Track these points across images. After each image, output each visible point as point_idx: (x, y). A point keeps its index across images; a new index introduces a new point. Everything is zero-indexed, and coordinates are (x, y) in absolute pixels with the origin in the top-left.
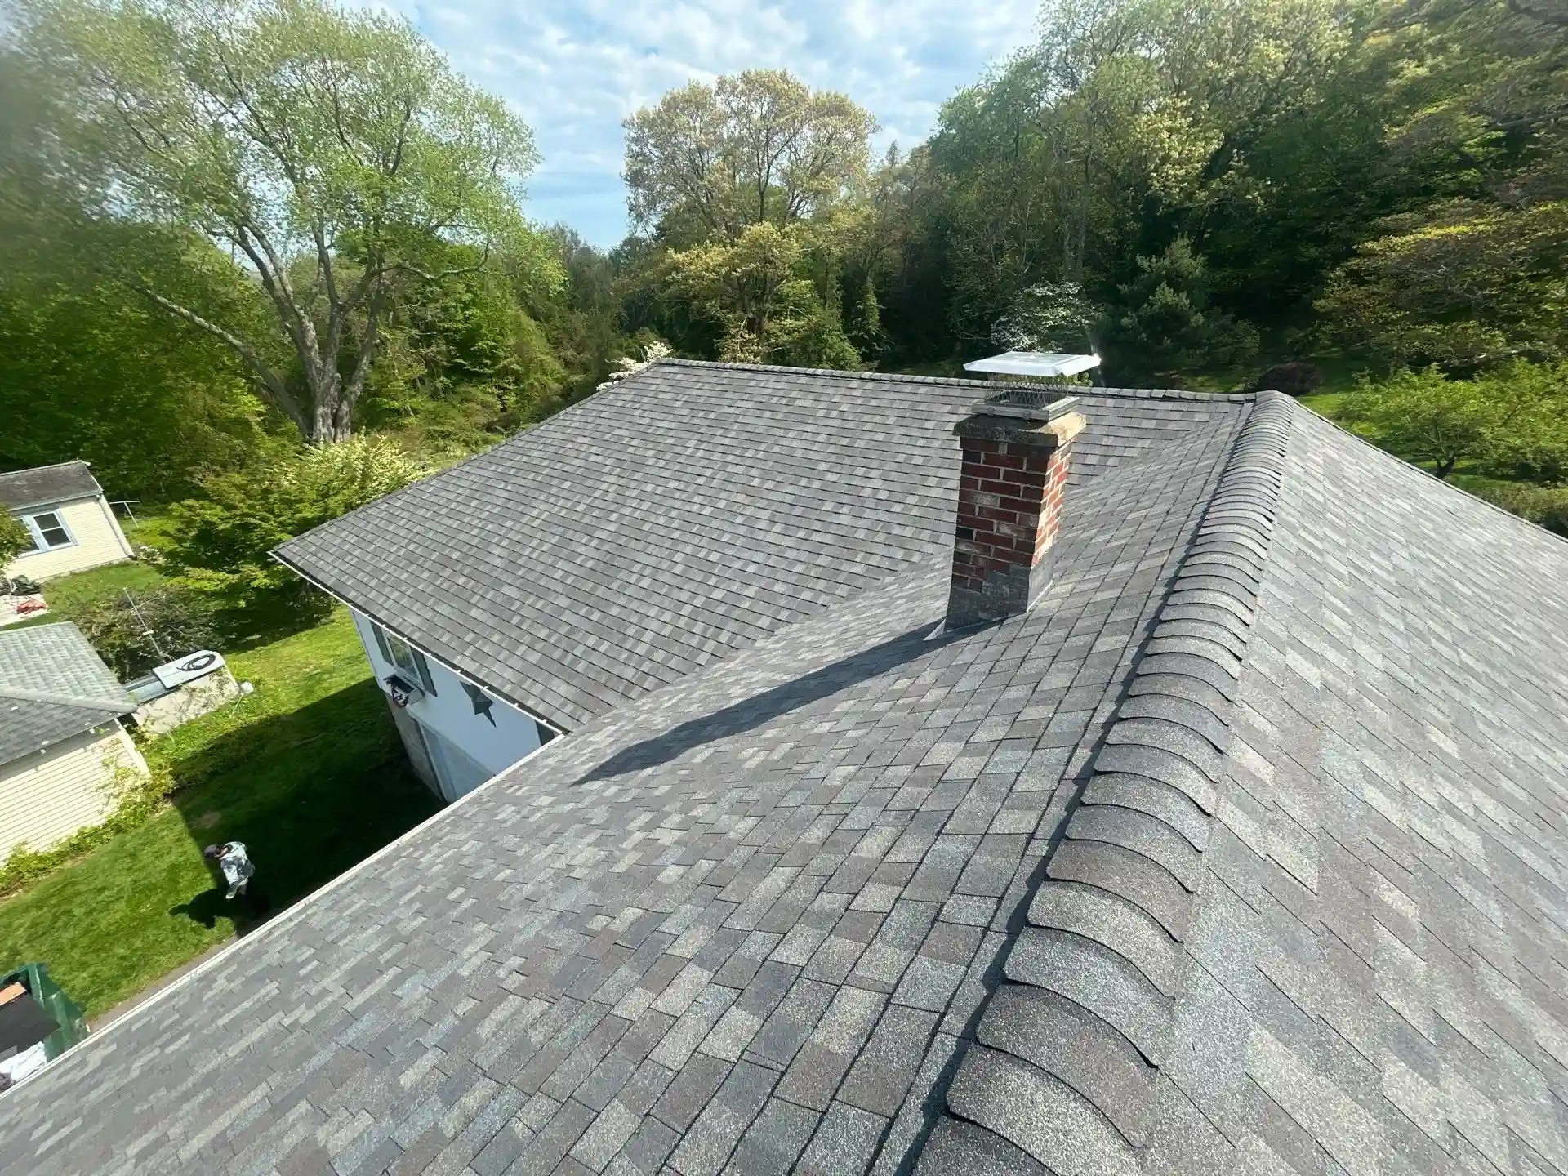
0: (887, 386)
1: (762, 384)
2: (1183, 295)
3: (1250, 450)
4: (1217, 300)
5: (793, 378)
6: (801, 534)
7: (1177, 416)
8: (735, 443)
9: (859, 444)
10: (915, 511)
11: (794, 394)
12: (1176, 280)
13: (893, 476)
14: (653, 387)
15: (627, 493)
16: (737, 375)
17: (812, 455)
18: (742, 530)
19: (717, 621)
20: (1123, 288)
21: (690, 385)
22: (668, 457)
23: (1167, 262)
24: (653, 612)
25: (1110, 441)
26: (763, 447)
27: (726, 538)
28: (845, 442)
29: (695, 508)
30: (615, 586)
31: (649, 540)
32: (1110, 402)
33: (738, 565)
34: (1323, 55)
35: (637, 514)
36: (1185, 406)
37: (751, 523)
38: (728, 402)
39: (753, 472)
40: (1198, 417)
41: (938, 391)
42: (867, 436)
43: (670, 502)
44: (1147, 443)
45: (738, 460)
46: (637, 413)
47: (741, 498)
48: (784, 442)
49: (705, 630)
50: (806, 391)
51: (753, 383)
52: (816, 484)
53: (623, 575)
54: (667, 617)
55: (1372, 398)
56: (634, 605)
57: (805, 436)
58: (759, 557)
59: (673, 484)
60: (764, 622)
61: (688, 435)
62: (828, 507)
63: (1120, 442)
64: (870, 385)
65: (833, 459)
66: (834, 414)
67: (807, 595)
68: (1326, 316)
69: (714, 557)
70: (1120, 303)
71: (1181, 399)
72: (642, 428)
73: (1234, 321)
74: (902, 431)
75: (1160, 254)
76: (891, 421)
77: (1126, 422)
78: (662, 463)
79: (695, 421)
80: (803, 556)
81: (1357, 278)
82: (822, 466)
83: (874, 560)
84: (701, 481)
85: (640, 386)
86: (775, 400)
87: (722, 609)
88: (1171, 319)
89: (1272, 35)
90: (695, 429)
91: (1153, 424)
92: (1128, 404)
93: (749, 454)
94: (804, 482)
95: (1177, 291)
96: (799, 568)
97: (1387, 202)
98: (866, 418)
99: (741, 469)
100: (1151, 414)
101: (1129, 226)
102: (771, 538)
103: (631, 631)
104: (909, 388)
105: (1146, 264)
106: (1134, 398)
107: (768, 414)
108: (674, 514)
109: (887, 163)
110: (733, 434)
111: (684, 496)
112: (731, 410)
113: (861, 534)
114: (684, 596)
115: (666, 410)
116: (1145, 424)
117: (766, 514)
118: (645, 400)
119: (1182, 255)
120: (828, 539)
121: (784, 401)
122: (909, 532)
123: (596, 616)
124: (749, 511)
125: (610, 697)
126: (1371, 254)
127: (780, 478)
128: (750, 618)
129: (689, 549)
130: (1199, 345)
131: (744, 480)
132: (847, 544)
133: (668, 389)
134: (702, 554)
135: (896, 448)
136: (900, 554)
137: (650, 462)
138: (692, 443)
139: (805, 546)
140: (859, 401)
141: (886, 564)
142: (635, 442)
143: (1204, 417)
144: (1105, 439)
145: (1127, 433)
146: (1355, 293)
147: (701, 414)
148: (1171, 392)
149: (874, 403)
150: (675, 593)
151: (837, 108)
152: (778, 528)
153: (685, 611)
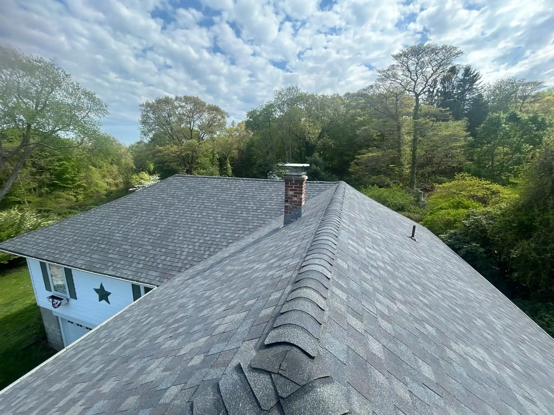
0: (251, 181)
1: (212, 181)
5: (222, 180)
6: (232, 220)
7: (323, 187)
8: (205, 197)
9: (245, 196)
10: (264, 211)
11: (223, 184)
12: (316, 163)
13: (256, 203)
14: (174, 183)
15: (170, 213)
16: (203, 179)
17: (231, 199)
19: (208, 246)
21: (187, 182)
22: (183, 202)
23: (313, 158)
24: (185, 246)
25: (309, 192)
26: (216, 198)
27: (207, 223)
28: (241, 195)
30: (170, 240)
31: (180, 226)
33: (213, 230)
35: (174, 219)
36: (324, 184)
37: (215, 218)
41: (265, 182)
42: (248, 194)
43: (186, 215)
44: (318, 193)
45: (208, 202)
46: (169, 190)
47: (211, 212)
48: (222, 196)
49: (205, 249)
50: (227, 183)
52: (234, 207)
53: (172, 237)
54: (191, 247)
56: (178, 245)
57: (229, 195)
58: (220, 227)
59: (186, 210)
60: (225, 244)
61: (189, 196)
62: (239, 212)
63: (311, 193)
64: (246, 181)
65: (238, 200)
66: (237, 188)
67: (236, 235)
72: (172, 194)
74: (257, 192)
75: (311, 156)
76: (254, 190)
77: (312, 188)
78: (181, 204)
80: (234, 225)
81: (357, 164)
82: (235, 202)
83: (255, 224)
86: (217, 185)
87: (210, 242)
90: (192, 194)
91: (318, 189)
93: (211, 200)
94: (230, 206)
95: (317, 166)
96: (233, 229)
98: (246, 189)
99: (209, 204)
100: (317, 186)
101: (303, 148)
102: (222, 222)
103: (178, 253)
104: (257, 182)
105: (308, 159)
106: (313, 183)
107: (216, 189)
109: (232, 126)
110: (204, 195)
111: (191, 213)
112: (203, 188)
113: (250, 218)
114: (196, 241)
115: (180, 189)
118: (172, 186)
119: (317, 156)
120: (241, 220)
121: (221, 185)
122: (263, 216)
123: (163, 250)
125: (173, 273)
127: (223, 206)
128: (220, 243)
131: (211, 207)
132: (246, 221)
134: (200, 228)
135: (256, 196)
136: (262, 222)
137: (177, 204)
138: (191, 198)
139: (234, 223)
140: (243, 185)
141: (258, 224)
142: (169, 198)
143: (329, 187)
147: (193, 190)
148: (321, 182)
149: (248, 185)
150: (192, 240)
151: (215, 109)
153: (197, 244)
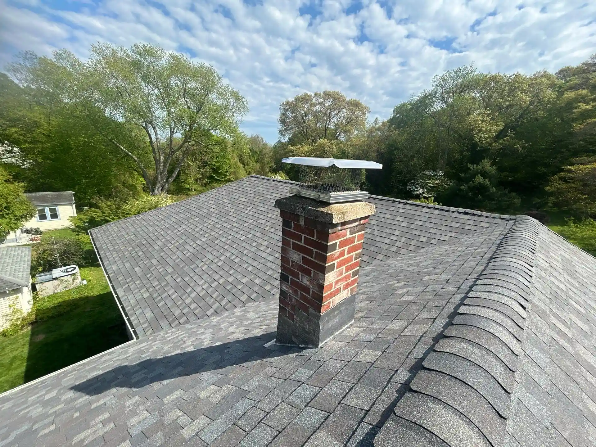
1: (285, 188)
2: (487, 180)
3: (510, 247)
4: (501, 184)
7: (471, 222)
12: (484, 174)
14: (245, 185)
15: (217, 226)
18: (253, 249)
19: (225, 292)
20: (462, 175)
21: (259, 185)
22: (238, 213)
23: (480, 167)
24: (201, 282)
25: (434, 231)
27: (246, 252)
29: (239, 236)
30: (193, 267)
31: (215, 248)
32: (437, 212)
33: (245, 266)
34: (546, 99)
35: (216, 235)
36: (476, 218)
37: (258, 247)
38: (269, 194)
39: (268, 224)
40: (483, 224)
43: (230, 232)
44: (454, 235)
45: (264, 218)
46: (235, 194)
47: (258, 234)
49: (218, 297)
51: (282, 187)
53: (198, 262)
54: (206, 286)
55: (574, 230)
56: (196, 277)
58: (255, 264)
59: (235, 225)
60: (244, 298)
61: (249, 205)
63: (439, 232)
67: (268, 287)
68: (551, 194)
69: (237, 260)
70: (460, 180)
71: (473, 214)
72: (234, 200)
73: (509, 192)
75: (478, 164)
77: (444, 223)
78: (235, 215)
79: (255, 200)
81: (564, 180)
84: (246, 224)
85: (241, 184)
87: (229, 287)
88: (481, 189)
89: (525, 92)
90: (253, 203)
91: (458, 225)
92: (446, 214)
93: (269, 215)
95: (485, 178)
96: (270, 273)
97: (576, 154)
99: (263, 222)
100: (456, 220)
101: (466, 153)
102: (264, 255)
103: (188, 290)
105: (471, 167)
106: (449, 211)
108: (230, 237)
109: (374, 125)
110: (266, 207)
111: (237, 230)
114: (217, 277)
115: (246, 194)
116: (453, 224)
117: (266, 243)
118: (240, 189)
119: (486, 164)
123: (179, 280)
124: (260, 241)
126: (570, 171)
128: (239, 294)
129: (228, 255)
130: (493, 200)
131: (263, 227)
133: (250, 186)
134: (233, 258)
137: (231, 214)
138: (249, 208)
142: (229, 205)
143: (487, 225)
144: (432, 229)
145: (443, 228)
146: (563, 185)
147: (258, 197)
148: (468, 210)
150: (214, 275)
151: (356, 104)
152: (268, 251)
153: (214, 285)
